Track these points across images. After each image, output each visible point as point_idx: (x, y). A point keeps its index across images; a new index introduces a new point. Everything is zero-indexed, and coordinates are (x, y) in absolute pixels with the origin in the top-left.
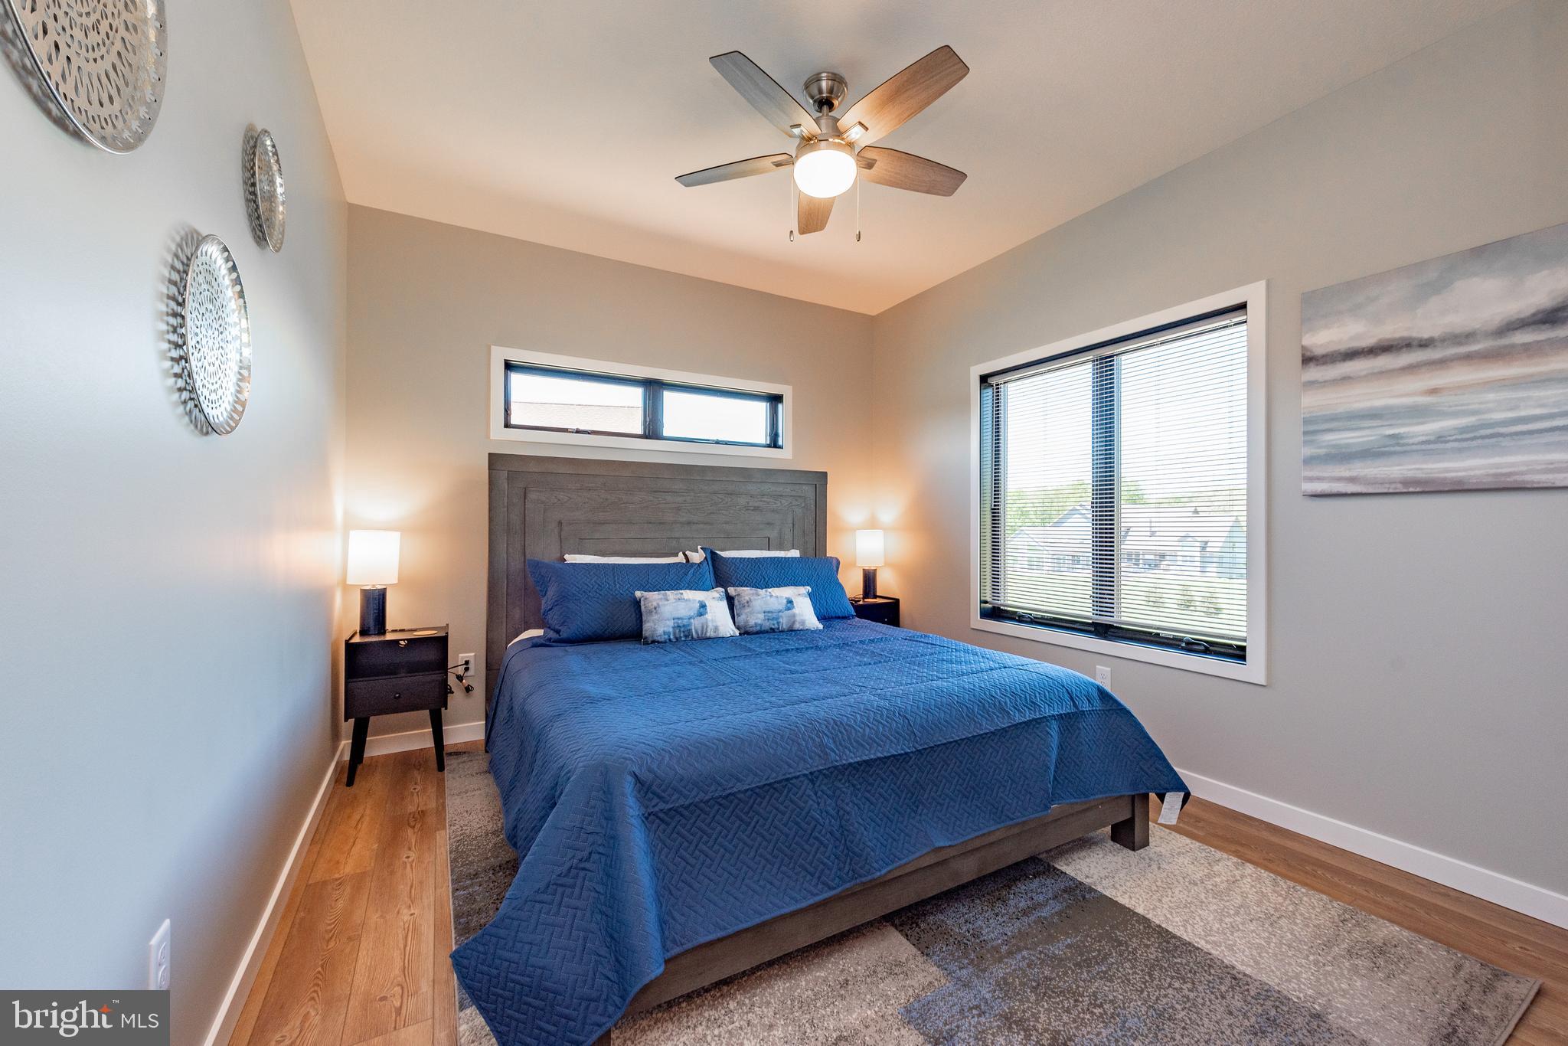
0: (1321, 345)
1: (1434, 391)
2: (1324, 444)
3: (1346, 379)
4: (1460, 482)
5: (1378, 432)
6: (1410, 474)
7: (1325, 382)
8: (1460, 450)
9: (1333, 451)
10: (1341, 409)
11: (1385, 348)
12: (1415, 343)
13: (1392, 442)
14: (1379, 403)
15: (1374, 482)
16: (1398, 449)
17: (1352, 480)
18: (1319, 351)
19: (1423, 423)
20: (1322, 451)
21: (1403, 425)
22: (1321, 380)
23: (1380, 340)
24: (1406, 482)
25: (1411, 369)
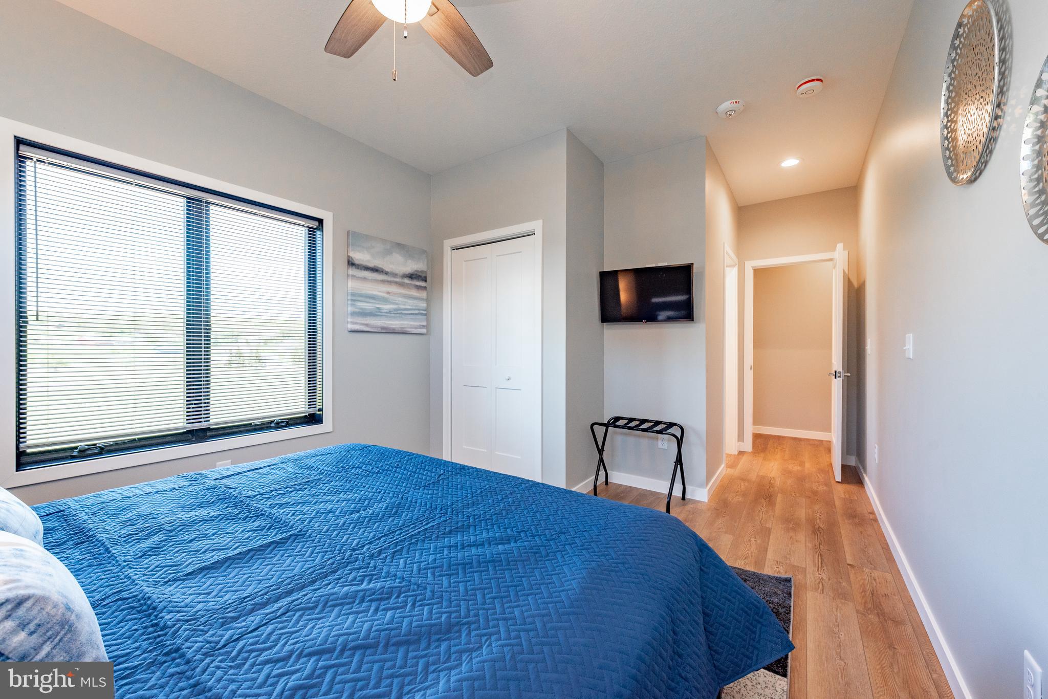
0: (357, 259)
1: (388, 293)
2: (358, 307)
3: (365, 279)
4: (394, 329)
5: (374, 305)
6: (383, 325)
7: (358, 277)
8: (394, 317)
9: (361, 311)
10: (364, 292)
11: (375, 270)
12: (384, 272)
13: (378, 310)
14: (375, 293)
15: (372, 327)
16: (379, 313)
17: (367, 325)
18: (357, 262)
19: (385, 305)
20: (357, 310)
21: (381, 304)
22: (357, 276)
23: (375, 266)
24: (383, 328)
25: (383, 281)
